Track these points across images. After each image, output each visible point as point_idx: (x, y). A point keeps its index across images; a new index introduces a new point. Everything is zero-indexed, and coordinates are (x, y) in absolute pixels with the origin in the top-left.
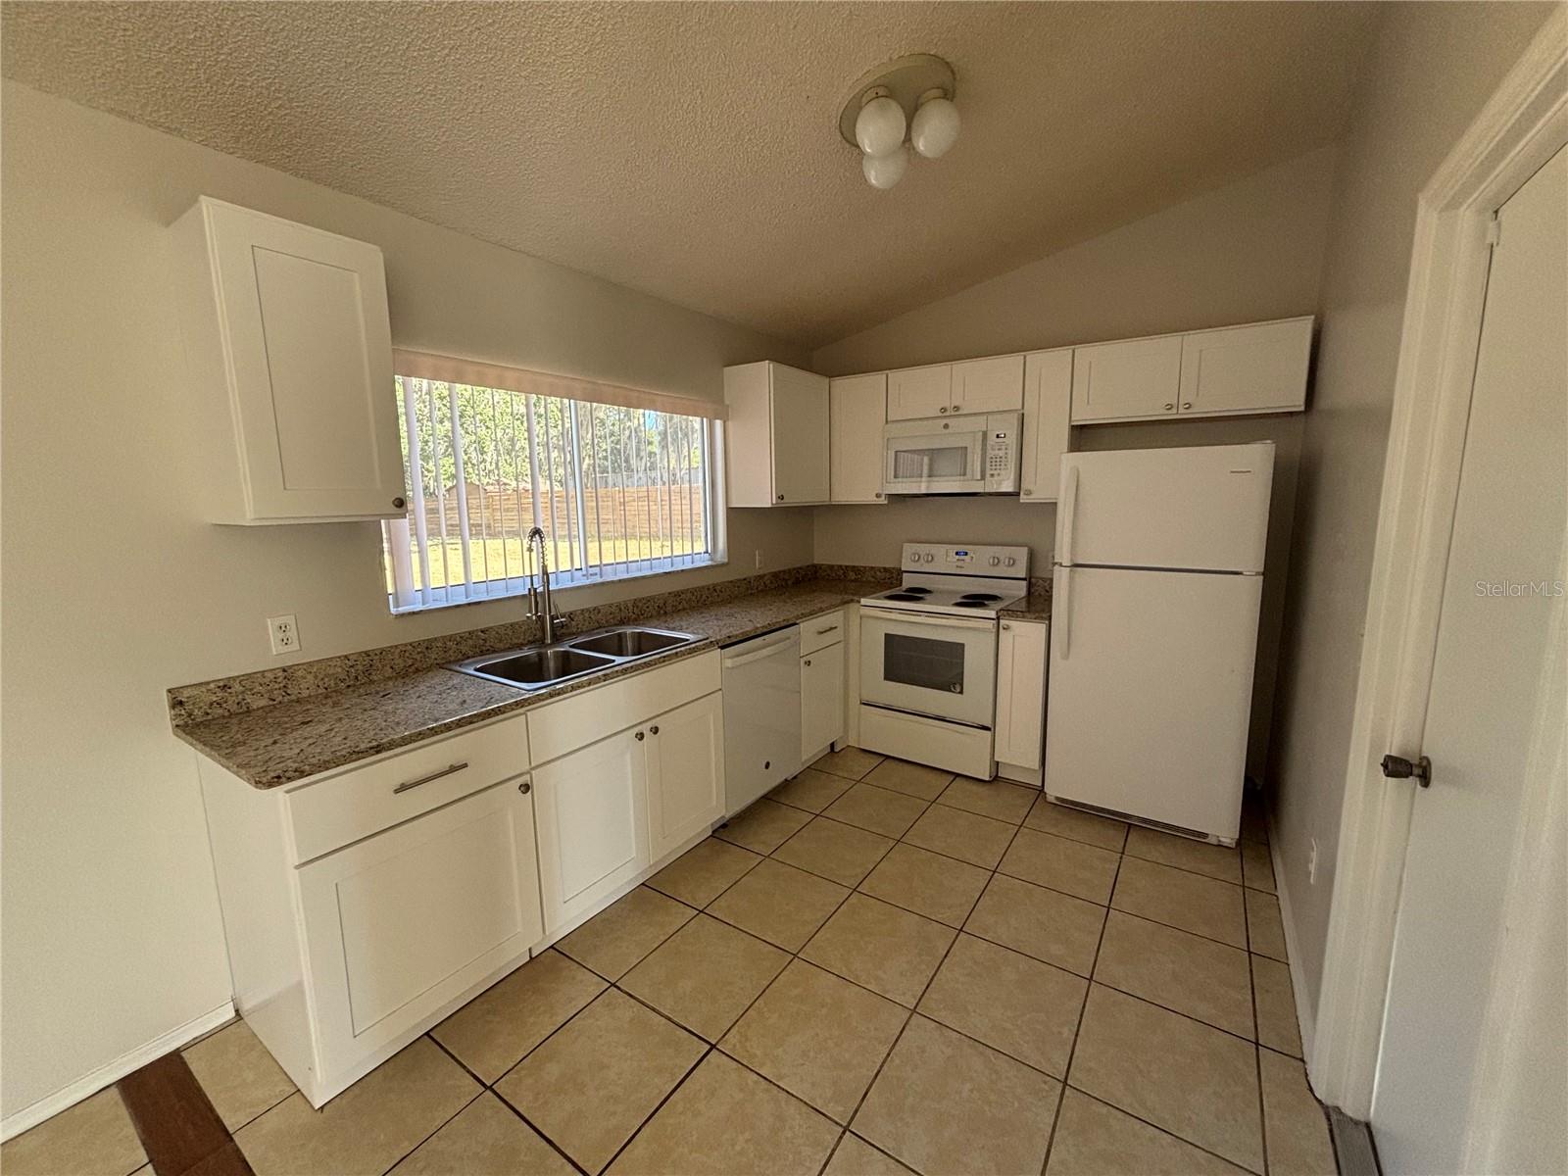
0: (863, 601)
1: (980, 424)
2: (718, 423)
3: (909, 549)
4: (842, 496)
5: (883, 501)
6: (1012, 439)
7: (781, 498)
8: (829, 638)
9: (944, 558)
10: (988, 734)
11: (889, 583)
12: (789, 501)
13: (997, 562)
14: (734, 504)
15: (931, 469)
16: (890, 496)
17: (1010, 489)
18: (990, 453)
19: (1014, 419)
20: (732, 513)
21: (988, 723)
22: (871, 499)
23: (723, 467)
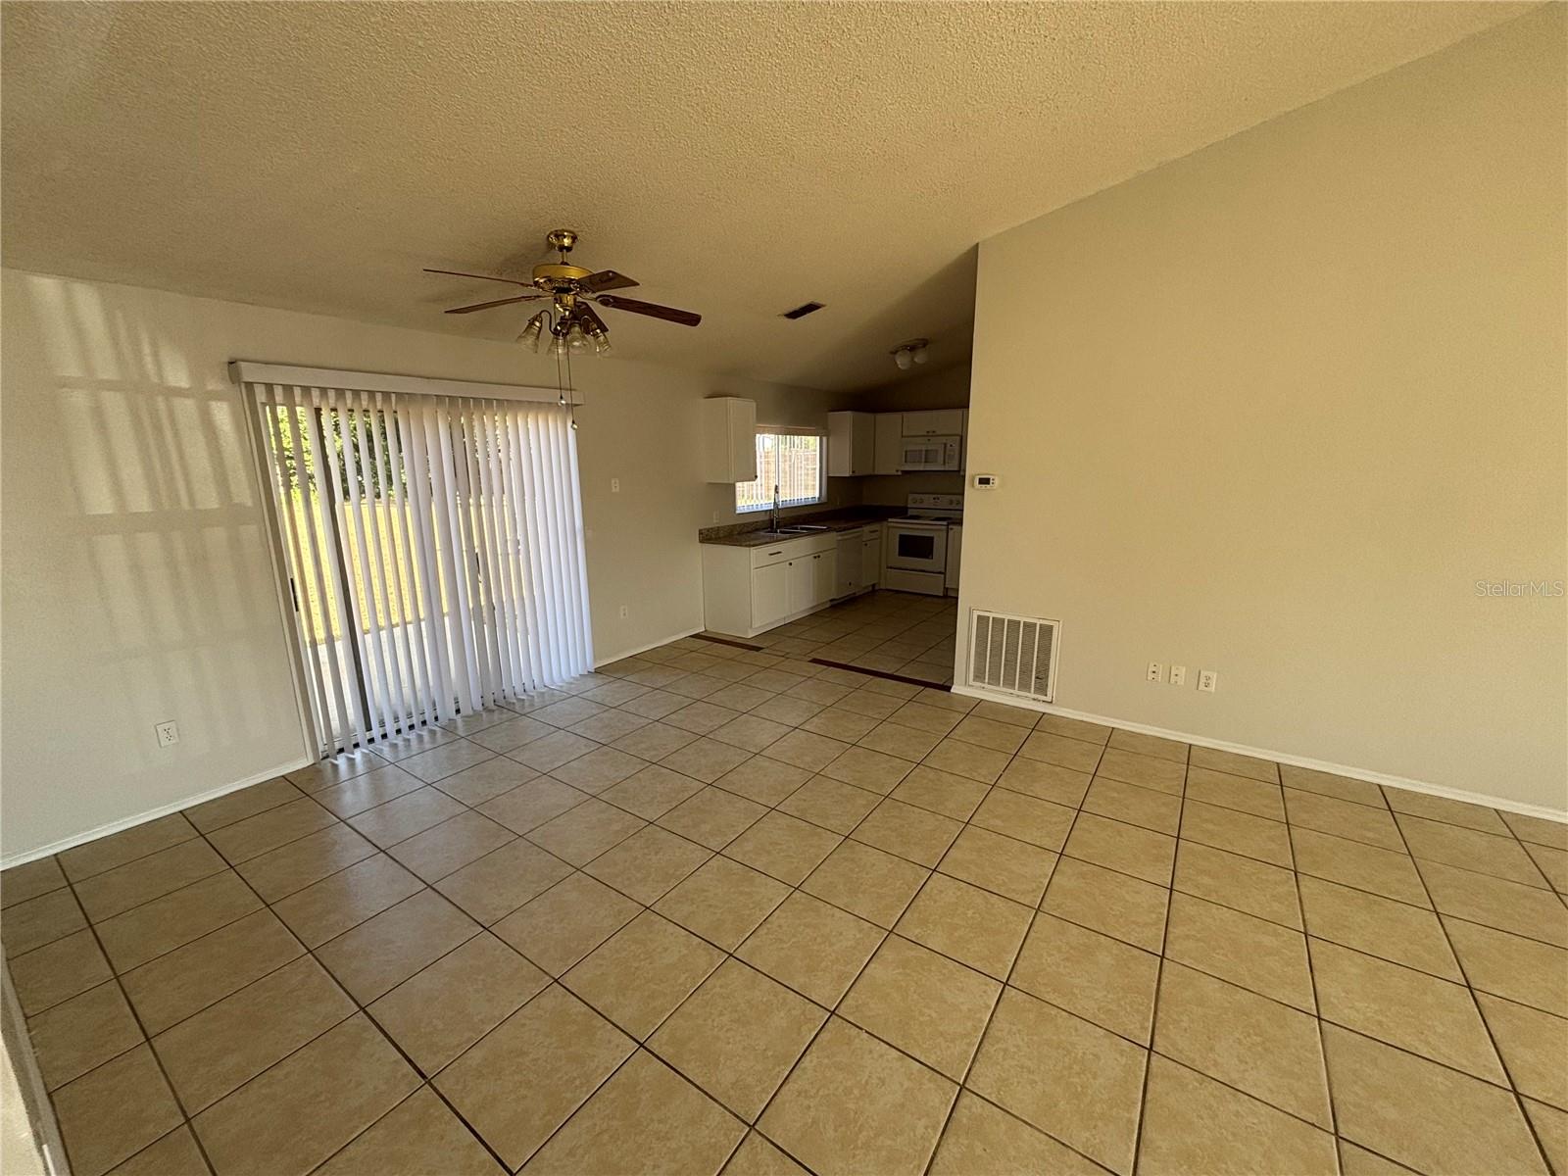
0: (890, 520)
1: (944, 440)
2: (824, 439)
3: (911, 497)
4: (880, 471)
5: (899, 473)
6: (956, 447)
7: (853, 472)
8: (874, 535)
9: (928, 500)
10: (943, 576)
11: (901, 512)
12: (857, 474)
13: (951, 502)
14: (831, 475)
15: (926, 458)
16: (902, 471)
17: (956, 469)
18: (948, 452)
19: (958, 438)
20: (830, 479)
21: (943, 571)
22: (894, 472)
23: (827, 458)
